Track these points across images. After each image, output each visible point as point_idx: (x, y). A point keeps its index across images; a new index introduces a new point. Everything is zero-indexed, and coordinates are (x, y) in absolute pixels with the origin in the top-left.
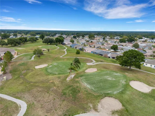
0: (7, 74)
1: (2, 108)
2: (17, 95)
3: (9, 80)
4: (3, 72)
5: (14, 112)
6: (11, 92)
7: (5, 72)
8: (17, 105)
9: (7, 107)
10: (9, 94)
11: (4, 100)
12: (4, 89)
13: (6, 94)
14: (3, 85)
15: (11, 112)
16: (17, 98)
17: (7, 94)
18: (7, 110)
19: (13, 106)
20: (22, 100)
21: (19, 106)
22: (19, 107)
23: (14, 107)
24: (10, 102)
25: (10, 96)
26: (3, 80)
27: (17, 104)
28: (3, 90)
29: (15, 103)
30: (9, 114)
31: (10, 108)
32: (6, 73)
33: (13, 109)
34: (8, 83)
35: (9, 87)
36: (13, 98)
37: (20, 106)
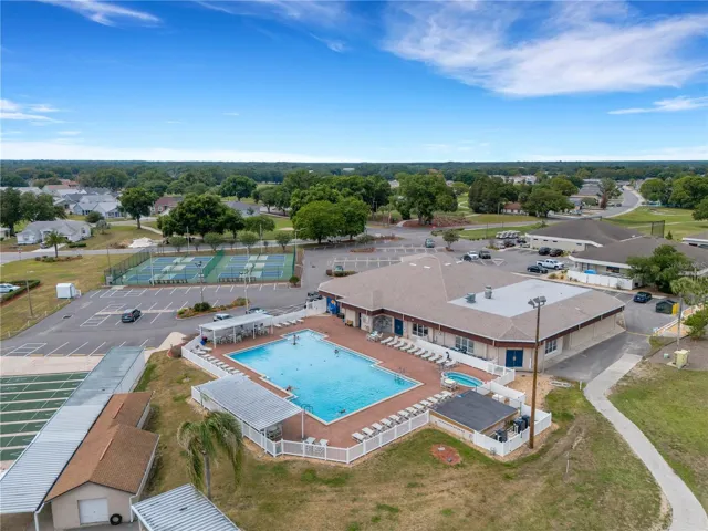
0: (703, 343)
1: (585, 472)
2: (687, 457)
3: (696, 374)
4: (688, 329)
5: (622, 525)
6: (671, 430)
7: (699, 334)
8: (658, 504)
9: (605, 480)
10: (653, 433)
11: (616, 442)
12: (648, 402)
13: (641, 425)
14: (655, 383)
15: (610, 513)
16: (680, 469)
17: (642, 427)
18: (595, 492)
19: (634, 491)
20: (699, 497)
21: (664, 510)
22: (662, 516)
23: (638, 499)
24: (634, 468)
25: (654, 443)
26: (670, 364)
27: (657, 496)
28: (638, 403)
29: (654, 486)
30: (594, 513)
31: (615, 494)
32: (699, 339)
33: (623, 508)
34: (687, 383)
35: (676, 403)
36: (661, 457)
37: (668, 515)
